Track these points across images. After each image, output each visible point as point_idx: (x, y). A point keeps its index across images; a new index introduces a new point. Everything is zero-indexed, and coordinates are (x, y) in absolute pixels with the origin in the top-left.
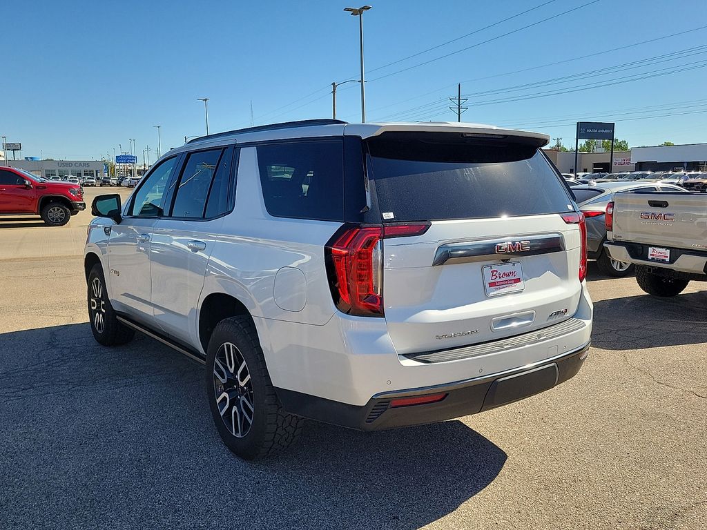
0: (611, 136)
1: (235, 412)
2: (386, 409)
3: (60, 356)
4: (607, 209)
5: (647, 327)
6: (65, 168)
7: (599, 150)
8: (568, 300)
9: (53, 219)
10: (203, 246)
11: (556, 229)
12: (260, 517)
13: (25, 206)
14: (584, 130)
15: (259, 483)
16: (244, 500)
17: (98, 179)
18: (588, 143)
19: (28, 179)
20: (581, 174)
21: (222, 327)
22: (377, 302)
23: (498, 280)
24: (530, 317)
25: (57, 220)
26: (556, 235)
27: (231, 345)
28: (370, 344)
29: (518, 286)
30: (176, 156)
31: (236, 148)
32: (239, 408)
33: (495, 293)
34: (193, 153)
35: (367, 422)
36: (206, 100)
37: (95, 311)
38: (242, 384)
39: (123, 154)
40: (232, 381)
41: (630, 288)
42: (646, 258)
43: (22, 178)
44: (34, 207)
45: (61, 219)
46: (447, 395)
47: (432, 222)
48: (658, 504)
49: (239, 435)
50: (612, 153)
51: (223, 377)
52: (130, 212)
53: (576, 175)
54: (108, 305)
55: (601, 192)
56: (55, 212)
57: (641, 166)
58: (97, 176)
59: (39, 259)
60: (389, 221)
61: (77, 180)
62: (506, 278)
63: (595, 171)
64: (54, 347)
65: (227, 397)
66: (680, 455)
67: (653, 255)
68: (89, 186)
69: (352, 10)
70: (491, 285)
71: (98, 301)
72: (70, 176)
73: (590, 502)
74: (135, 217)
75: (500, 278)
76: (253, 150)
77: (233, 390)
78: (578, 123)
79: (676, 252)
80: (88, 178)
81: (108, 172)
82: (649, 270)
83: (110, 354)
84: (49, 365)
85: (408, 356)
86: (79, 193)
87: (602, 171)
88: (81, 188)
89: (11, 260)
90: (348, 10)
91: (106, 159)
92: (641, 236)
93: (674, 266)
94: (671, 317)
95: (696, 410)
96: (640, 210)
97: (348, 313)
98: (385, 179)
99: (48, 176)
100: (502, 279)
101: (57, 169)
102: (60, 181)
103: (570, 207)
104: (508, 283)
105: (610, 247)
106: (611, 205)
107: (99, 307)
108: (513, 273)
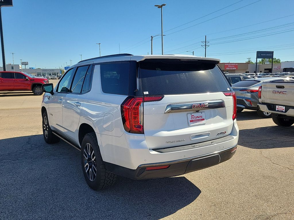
0: (272, 57)
1: (91, 171)
2: (144, 171)
3: (30, 147)
4: (259, 89)
5: (274, 140)
6: (45, 72)
7: (267, 63)
8: (226, 128)
9: (37, 92)
10: (80, 105)
11: (221, 98)
12: (96, 213)
13: (26, 87)
14: (260, 54)
15: (98, 200)
16: (91, 206)
17: (58, 76)
18: (262, 60)
19: (27, 77)
20: (258, 73)
21: (86, 137)
22: (141, 128)
23: (194, 119)
24: (208, 134)
25: (38, 93)
26: (221, 101)
27: (89, 144)
28: (138, 144)
29: (203, 122)
30: (73, 68)
31: (94, 65)
32: (92, 170)
33: (193, 124)
34: (79, 67)
35: (137, 176)
36: (100, 44)
37: (45, 130)
38: (93, 160)
39: (67, 66)
40: (90, 159)
41: (270, 123)
42: (275, 110)
43: (25, 76)
44: (30, 88)
45: (40, 92)
46: (170, 166)
47: (165, 96)
48: (261, 213)
49: (92, 180)
50: (272, 64)
51: (87, 157)
52: (57, 91)
53: (256, 74)
54: (49, 127)
55: (259, 82)
56: (38, 90)
57: (285, 70)
58: (57, 75)
59: (29, 108)
60: (147, 95)
61: (49, 76)
63: (265, 72)
64: (29, 144)
65: (88, 165)
66: (275, 194)
67: (278, 109)
68: (53, 79)
69: (158, 6)
70: (191, 121)
71: (46, 126)
72: (46, 75)
73: (232, 211)
74: (59, 93)
75: (195, 118)
76: (99, 66)
77: (90, 162)
78: (257, 52)
79: (288, 108)
80: (54, 76)
81: (62, 73)
82: (276, 115)
83: (50, 147)
84: (26, 151)
85: (154, 150)
86: (47, 82)
87: (268, 72)
88: (48, 80)
89: (19, 109)
90: (156, 6)
91: (61, 68)
92: (273, 100)
93: (287, 114)
94: (286, 135)
95: (287, 175)
96: (273, 90)
97: (129, 132)
98: (146, 78)
99: (38, 75)
100: (196, 119)
101: (42, 72)
102: (42, 77)
103: (228, 89)
104: (199, 120)
105: (260, 105)
106: (261, 87)
107: (46, 128)
108: (201, 117)
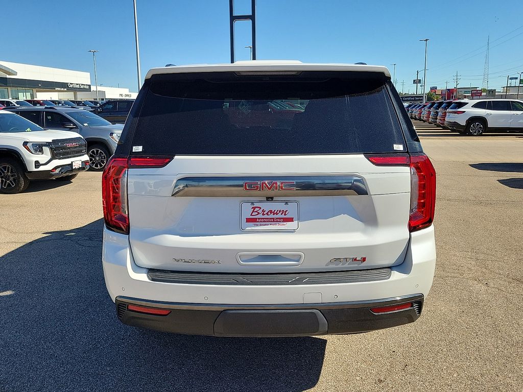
2: (125, 310)
23: (260, 216)
24: (296, 258)
29: (289, 225)
33: (253, 228)
62: (271, 216)
70: (248, 220)
75: (263, 214)
100: (266, 216)
103: (399, 147)
104: (274, 221)
108: (284, 212)
